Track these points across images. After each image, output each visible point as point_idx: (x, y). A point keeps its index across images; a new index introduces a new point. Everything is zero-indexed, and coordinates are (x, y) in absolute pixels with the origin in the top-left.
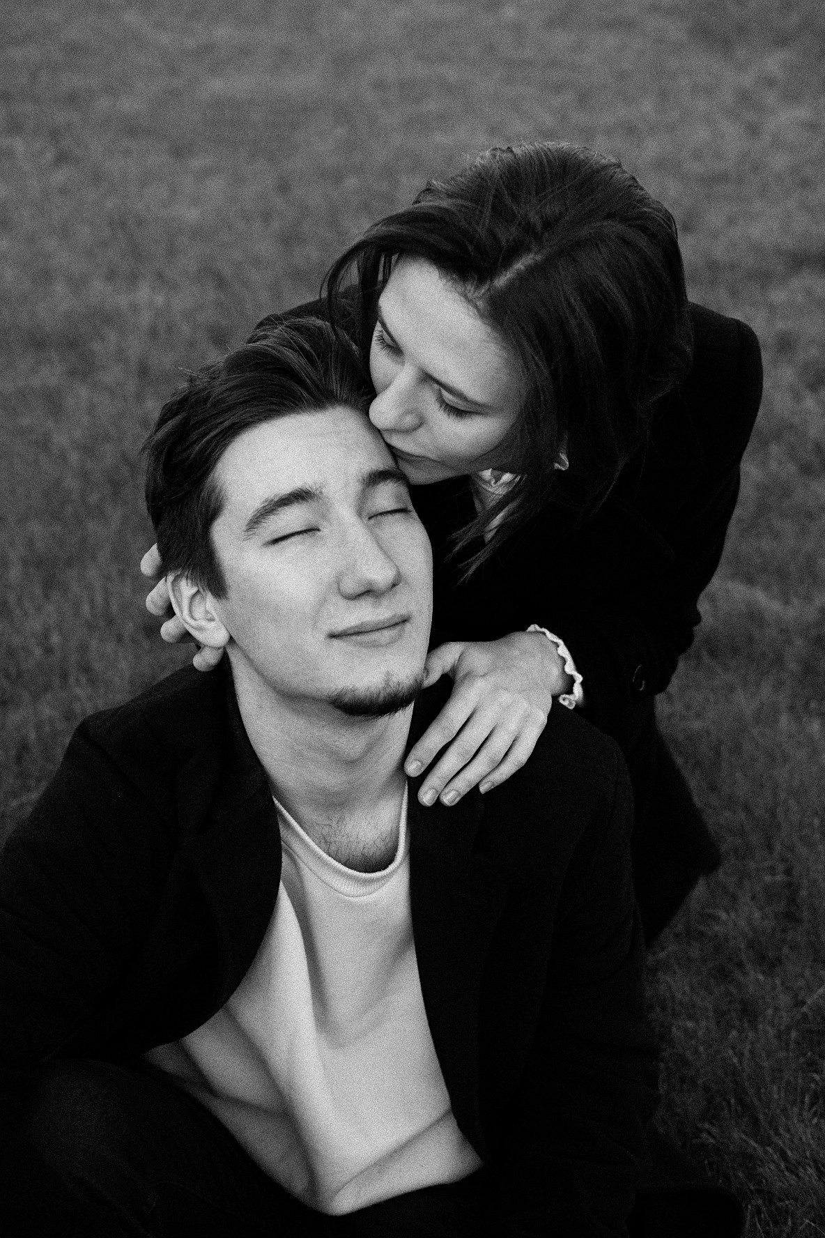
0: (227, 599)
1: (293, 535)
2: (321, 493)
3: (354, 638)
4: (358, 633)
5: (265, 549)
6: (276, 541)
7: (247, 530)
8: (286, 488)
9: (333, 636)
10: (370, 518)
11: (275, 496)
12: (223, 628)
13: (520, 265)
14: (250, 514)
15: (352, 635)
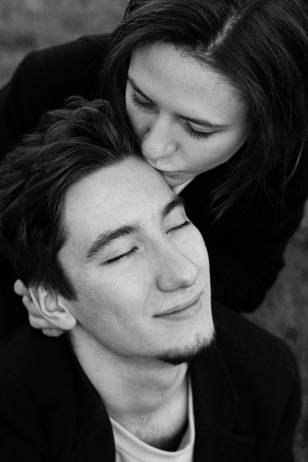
0: (76, 300)
1: (122, 256)
2: (139, 227)
3: (171, 315)
4: (174, 313)
5: (102, 268)
6: (110, 261)
7: (89, 256)
8: (115, 226)
9: (156, 316)
10: (167, 232)
11: (108, 232)
12: (72, 317)
13: (228, 26)
14: (90, 245)
15: (170, 314)
